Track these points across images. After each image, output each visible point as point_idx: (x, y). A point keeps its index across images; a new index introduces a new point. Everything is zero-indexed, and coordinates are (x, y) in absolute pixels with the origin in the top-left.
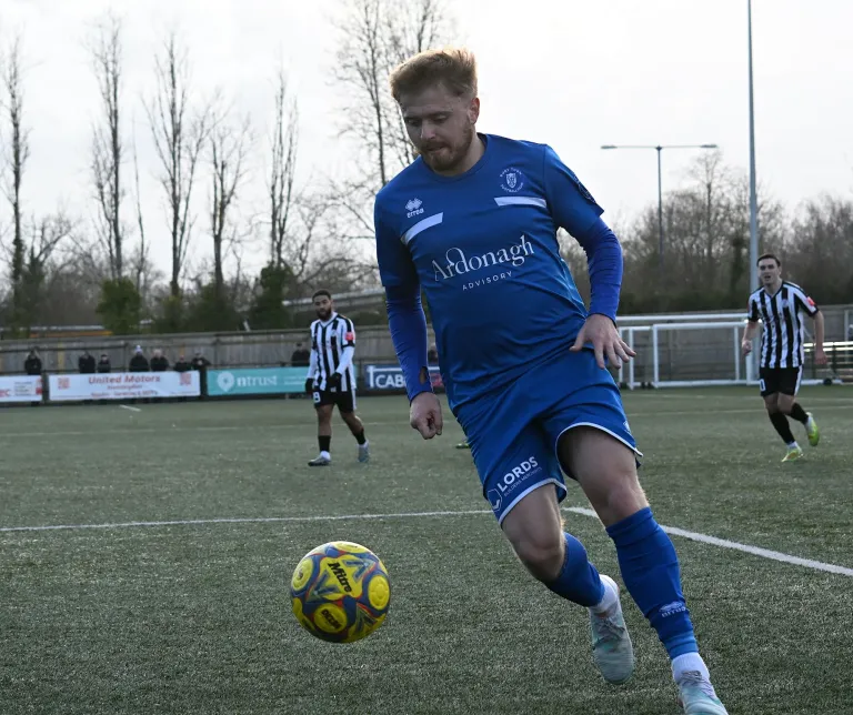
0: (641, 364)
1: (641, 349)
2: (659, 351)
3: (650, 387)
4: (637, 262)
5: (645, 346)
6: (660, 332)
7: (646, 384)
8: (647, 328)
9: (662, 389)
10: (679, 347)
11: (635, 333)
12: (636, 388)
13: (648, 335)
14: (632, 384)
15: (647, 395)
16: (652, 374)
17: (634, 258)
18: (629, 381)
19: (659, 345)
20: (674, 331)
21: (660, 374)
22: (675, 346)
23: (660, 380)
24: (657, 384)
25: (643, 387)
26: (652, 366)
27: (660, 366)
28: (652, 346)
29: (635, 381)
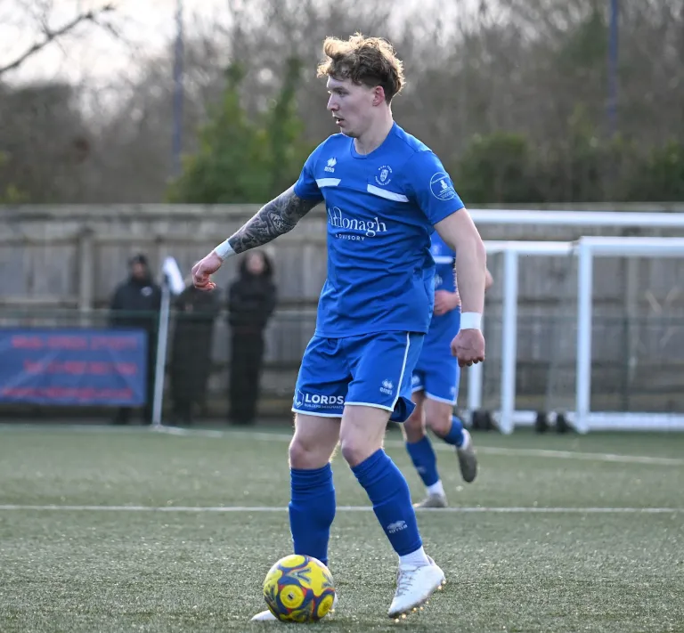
0: (536, 355)
1: (538, 312)
2: (595, 321)
3: (563, 428)
4: (539, 48)
5: (551, 302)
6: (599, 262)
7: (552, 418)
8: (561, 248)
9: (595, 434)
10: (656, 309)
11: (525, 261)
12: (519, 429)
13: (562, 270)
14: (509, 416)
15: (547, 450)
16: (572, 389)
17: (531, 33)
18: (499, 407)
19: (596, 301)
20: (645, 261)
21: (595, 388)
22: (644, 305)
23: (594, 408)
24: (584, 418)
25: (541, 426)
26: (572, 365)
27: (595, 364)
28: (573, 301)
29: (518, 408)
